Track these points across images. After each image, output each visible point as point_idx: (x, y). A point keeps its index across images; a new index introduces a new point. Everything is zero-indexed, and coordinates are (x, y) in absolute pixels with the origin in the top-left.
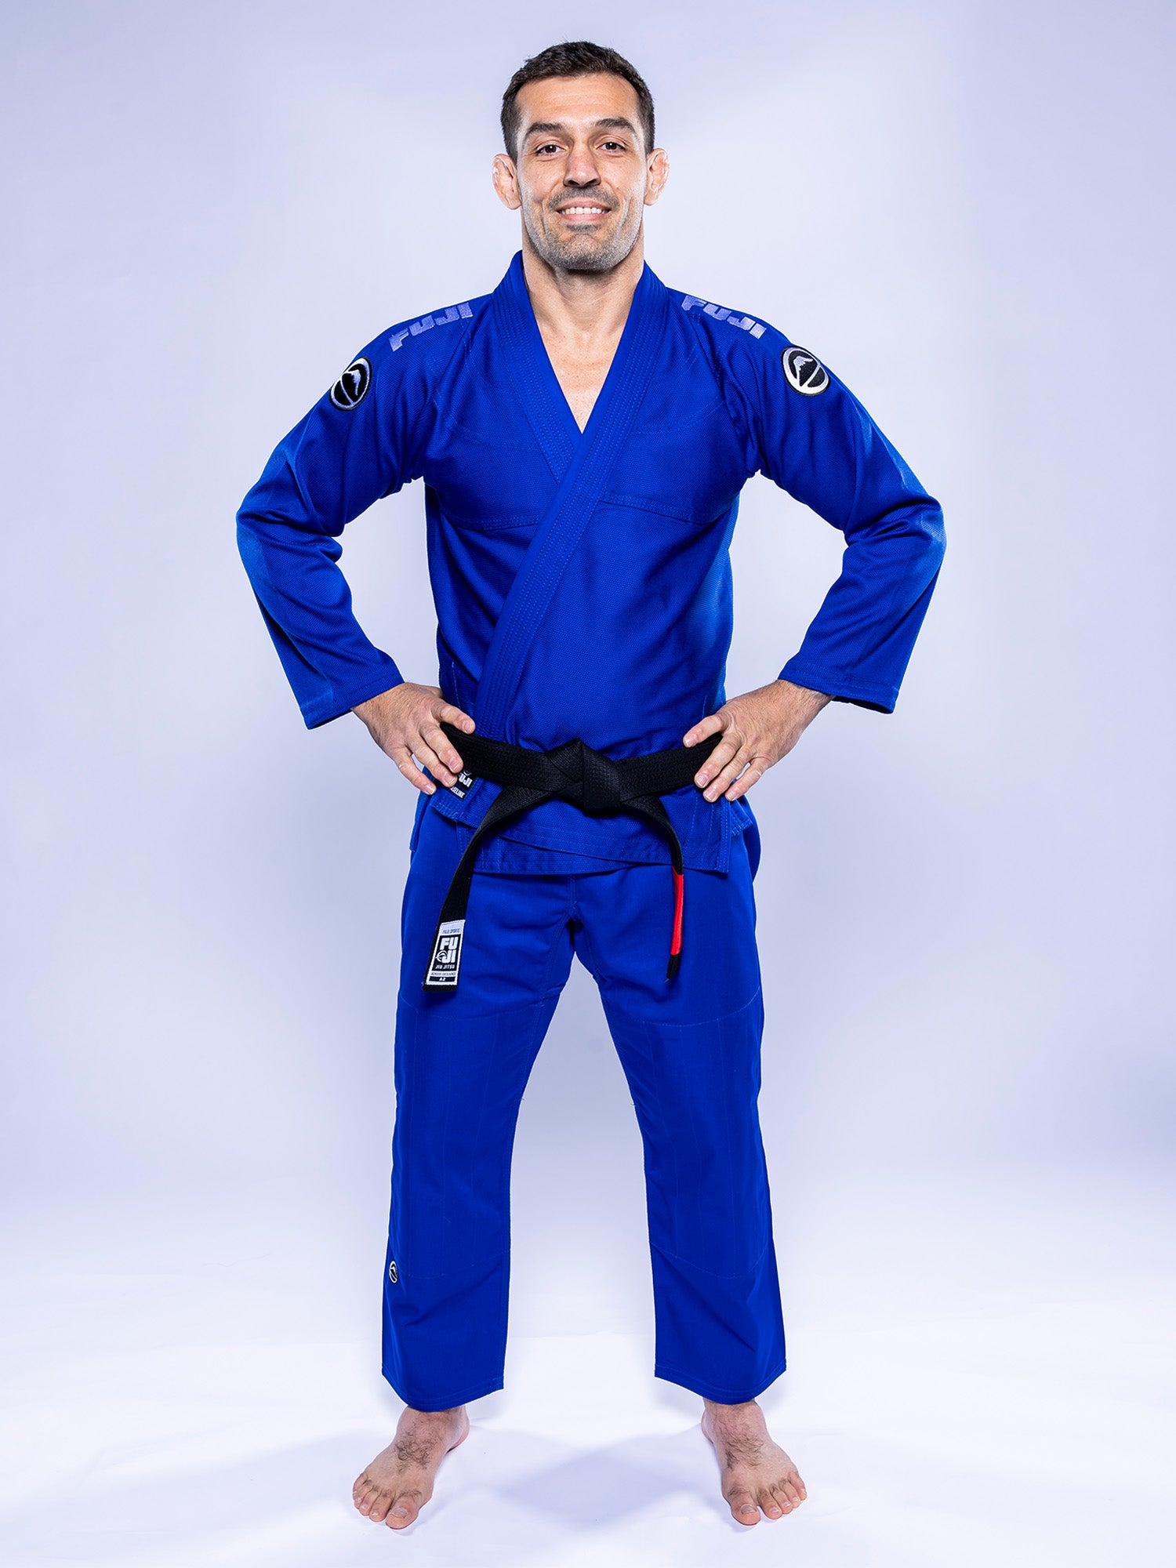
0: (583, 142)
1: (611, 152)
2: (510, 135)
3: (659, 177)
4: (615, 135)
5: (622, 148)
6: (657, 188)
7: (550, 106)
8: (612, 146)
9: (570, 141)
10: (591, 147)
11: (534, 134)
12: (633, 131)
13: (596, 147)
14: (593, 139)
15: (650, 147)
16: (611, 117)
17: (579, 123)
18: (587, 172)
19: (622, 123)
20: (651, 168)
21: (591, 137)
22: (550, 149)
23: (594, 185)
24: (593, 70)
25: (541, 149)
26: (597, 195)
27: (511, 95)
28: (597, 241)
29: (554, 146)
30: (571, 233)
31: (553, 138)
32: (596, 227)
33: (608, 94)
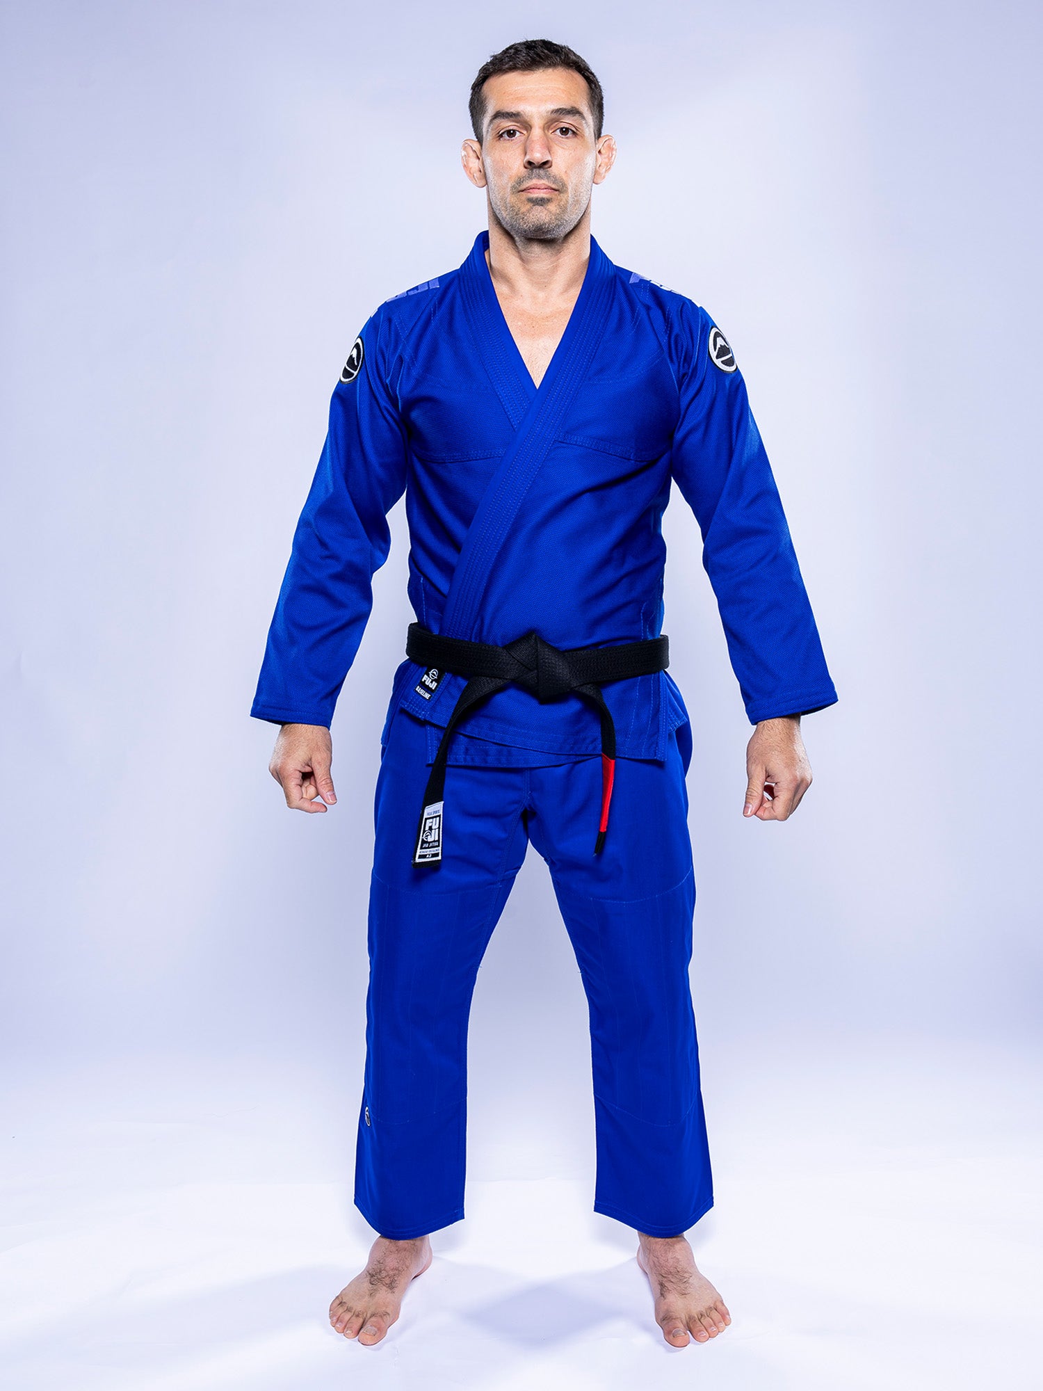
0: (540, 128)
1: (563, 139)
2: (477, 121)
3: (607, 160)
4: (568, 121)
5: (574, 132)
6: (605, 169)
7: (512, 96)
8: (565, 131)
9: (527, 127)
10: (546, 132)
11: (497, 121)
12: (584, 118)
13: (551, 132)
14: (549, 124)
15: (598, 135)
16: (564, 107)
17: (536, 111)
18: (542, 154)
19: (574, 111)
20: (599, 152)
21: (547, 123)
22: (511, 133)
23: (547, 166)
24: (550, 66)
25: (503, 133)
26: (548, 177)
27: (478, 86)
28: (550, 212)
29: (514, 131)
30: (529, 205)
31: (514, 124)
32: (549, 200)
33: (562, 87)
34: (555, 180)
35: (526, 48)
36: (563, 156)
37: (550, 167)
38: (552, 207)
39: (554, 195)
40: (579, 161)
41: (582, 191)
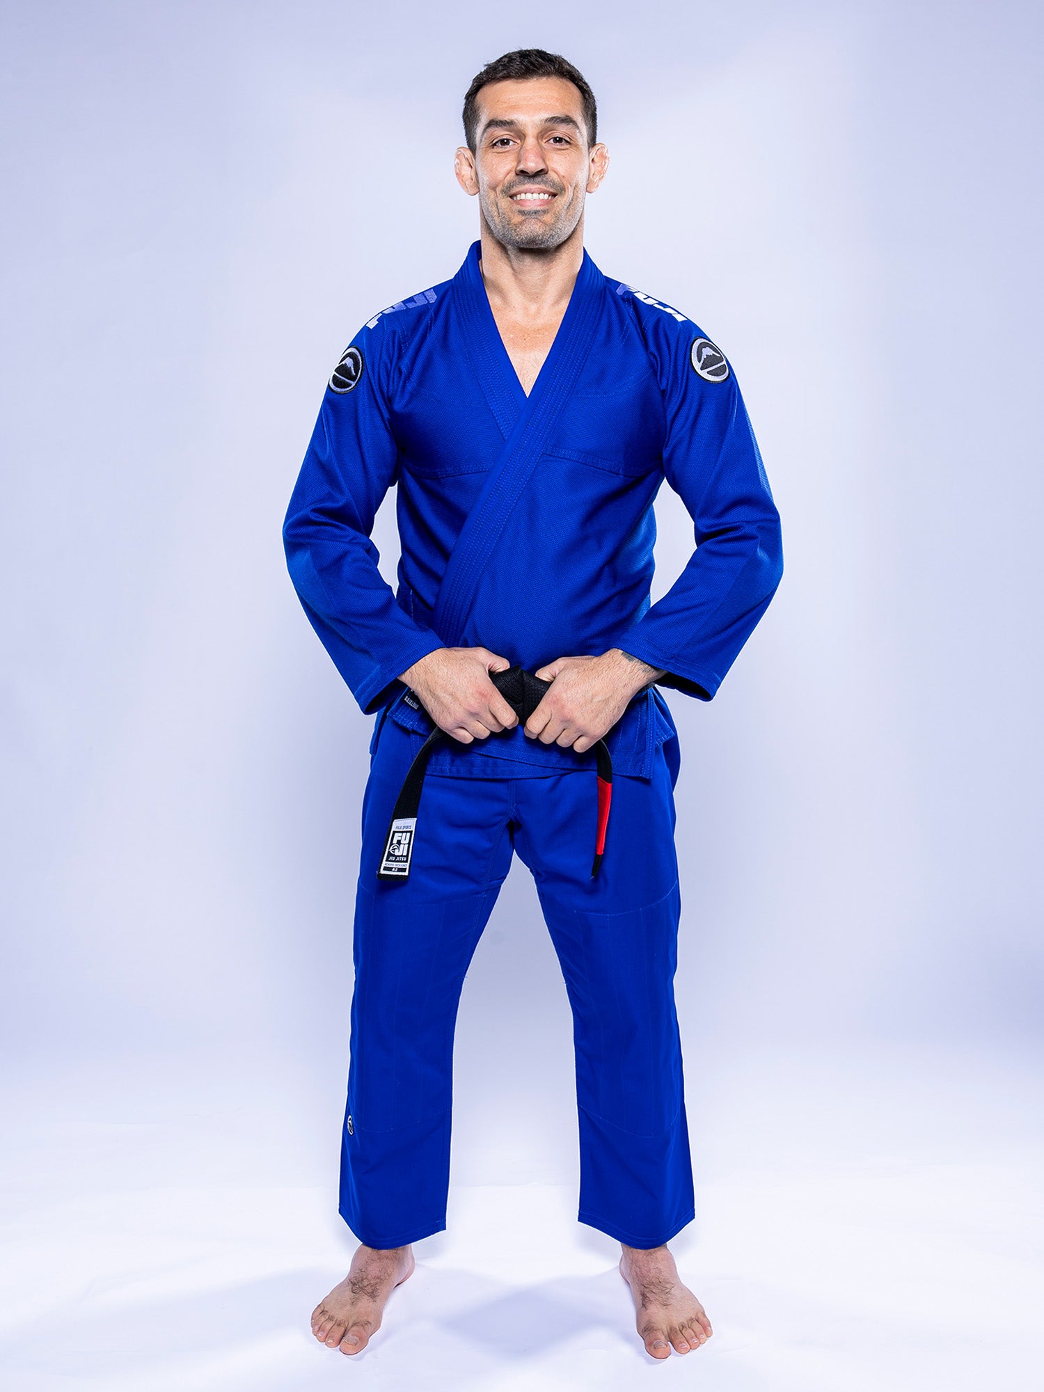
0: (533, 137)
1: (558, 146)
2: (470, 130)
3: (600, 169)
4: (561, 131)
5: (567, 142)
6: (598, 178)
7: (506, 105)
8: (559, 140)
9: (521, 136)
10: (540, 141)
11: (491, 130)
12: (577, 127)
13: (545, 141)
14: (541, 135)
15: (592, 142)
16: (558, 115)
17: (530, 120)
18: (536, 163)
19: (568, 120)
20: (593, 160)
21: (541, 132)
22: (504, 142)
23: (542, 175)
24: (543, 74)
25: (497, 142)
27: (471, 96)
28: (544, 224)
29: (508, 140)
30: (522, 218)
31: (507, 133)
32: (542, 212)
33: (555, 95)
35: (520, 57)
37: (547, 174)
38: (546, 219)
39: (550, 206)
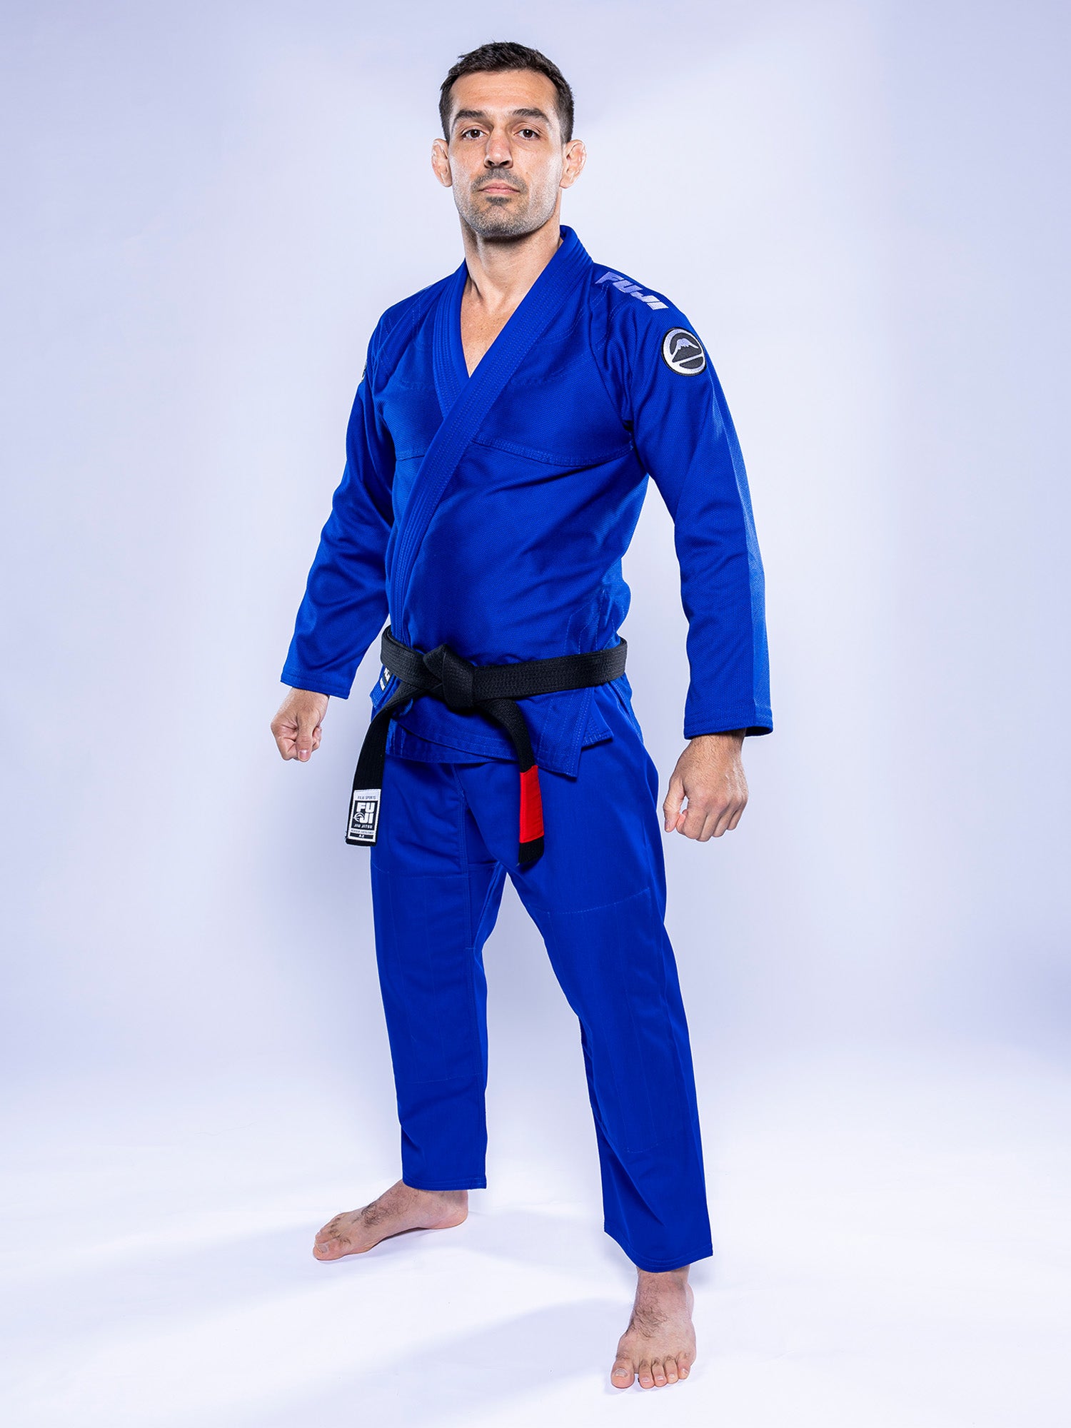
0: (502, 128)
3: (575, 165)
6: (573, 174)
7: (476, 96)
9: (490, 127)
10: (509, 132)
11: (460, 120)
12: (547, 120)
13: (513, 133)
14: (512, 126)
15: (567, 139)
16: (527, 108)
17: (499, 112)
19: (537, 113)
20: (567, 156)
22: (475, 133)
23: (507, 166)
24: (515, 67)
25: (467, 133)
26: (509, 178)
27: (447, 86)
28: (509, 212)
29: (478, 131)
30: (489, 204)
31: (477, 124)
32: (507, 201)
33: (526, 88)
34: (516, 181)
35: (493, 49)
36: (524, 158)
37: (511, 167)
38: (511, 207)
39: (513, 195)
40: (541, 163)
41: (545, 193)
